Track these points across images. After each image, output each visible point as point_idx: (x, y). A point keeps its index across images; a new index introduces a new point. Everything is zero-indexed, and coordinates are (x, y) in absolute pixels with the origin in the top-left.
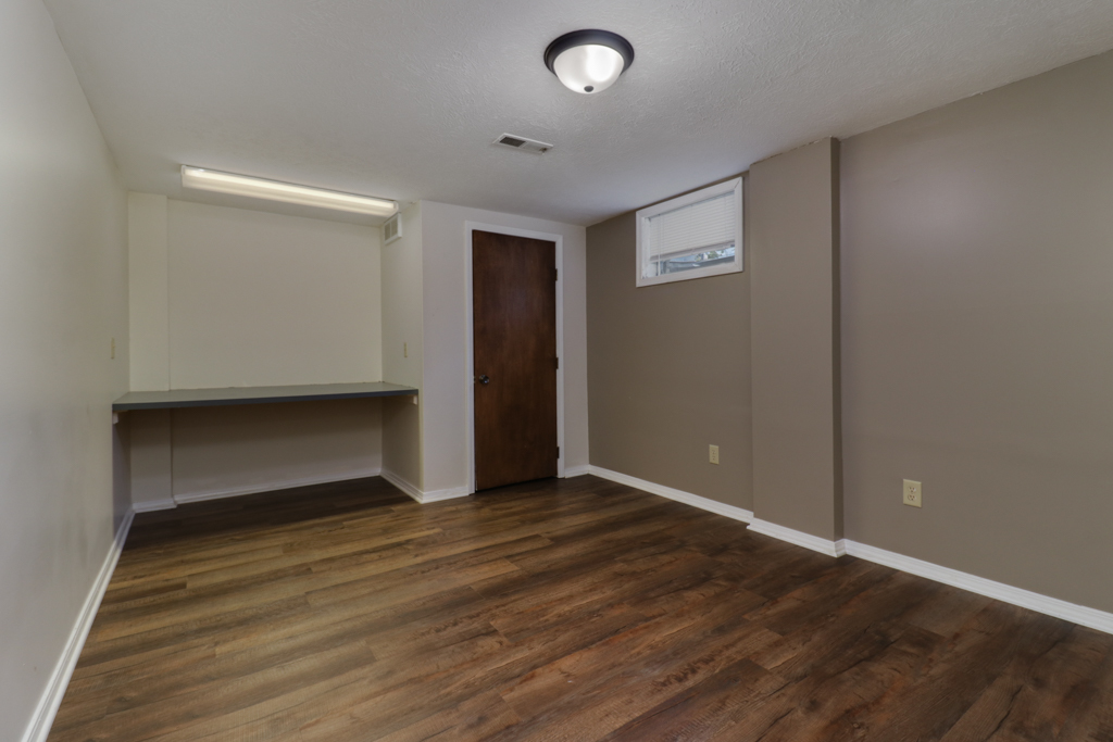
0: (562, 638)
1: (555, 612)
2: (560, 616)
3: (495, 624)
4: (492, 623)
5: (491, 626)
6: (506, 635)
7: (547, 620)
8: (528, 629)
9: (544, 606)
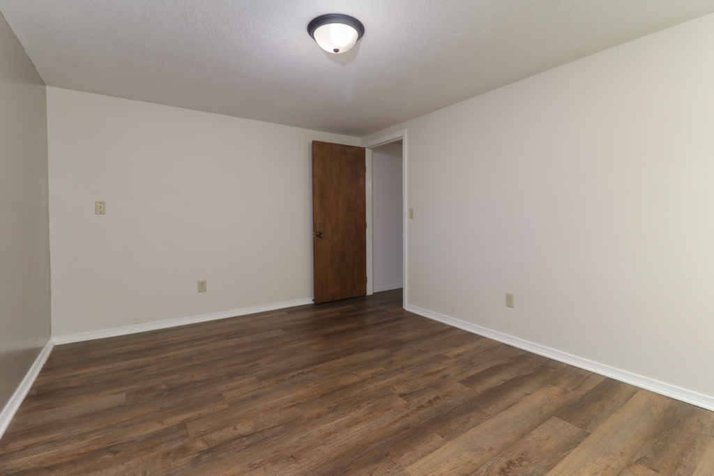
0: (358, 392)
1: (362, 411)
2: (359, 408)
3: (402, 402)
4: (405, 402)
5: (405, 399)
6: (393, 394)
7: (368, 404)
8: (380, 398)
9: (371, 416)
